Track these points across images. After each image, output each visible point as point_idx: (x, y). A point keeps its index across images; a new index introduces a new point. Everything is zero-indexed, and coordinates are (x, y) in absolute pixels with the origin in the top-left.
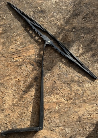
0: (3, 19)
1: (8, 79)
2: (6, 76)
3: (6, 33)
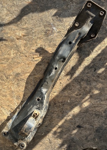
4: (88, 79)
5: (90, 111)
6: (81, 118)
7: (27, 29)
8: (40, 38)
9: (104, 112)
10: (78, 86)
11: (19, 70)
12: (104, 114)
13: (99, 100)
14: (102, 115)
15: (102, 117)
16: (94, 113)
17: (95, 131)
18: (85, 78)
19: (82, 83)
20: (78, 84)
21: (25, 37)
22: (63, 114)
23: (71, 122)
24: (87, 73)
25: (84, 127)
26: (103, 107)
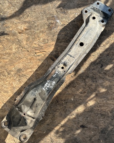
0: (28, 16)
1: (30, 72)
2: (28, 69)
3: (30, 29)
4: (94, 76)
5: (95, 111)
6: (85, 117)
7: (29, 22)
8: (42, 32)
9: (111, 112)
10: (83, 84)
11: (20, 66)
12: (110, 114)
13: (105, 99)
14: (108, 115)
15: (108, 117)
16: (99, 112)
17: (100, 131)
18: (90, 75)
19: (87, 81)
20: (82, 81)
21: (27, 31)
22: (65, 112)
23: (74, 122)
24: (93, 70)
25: (88, 127)
26: (110, 107)
